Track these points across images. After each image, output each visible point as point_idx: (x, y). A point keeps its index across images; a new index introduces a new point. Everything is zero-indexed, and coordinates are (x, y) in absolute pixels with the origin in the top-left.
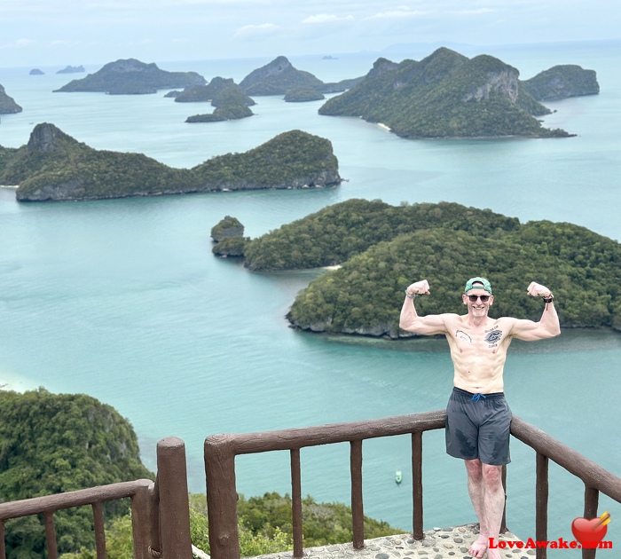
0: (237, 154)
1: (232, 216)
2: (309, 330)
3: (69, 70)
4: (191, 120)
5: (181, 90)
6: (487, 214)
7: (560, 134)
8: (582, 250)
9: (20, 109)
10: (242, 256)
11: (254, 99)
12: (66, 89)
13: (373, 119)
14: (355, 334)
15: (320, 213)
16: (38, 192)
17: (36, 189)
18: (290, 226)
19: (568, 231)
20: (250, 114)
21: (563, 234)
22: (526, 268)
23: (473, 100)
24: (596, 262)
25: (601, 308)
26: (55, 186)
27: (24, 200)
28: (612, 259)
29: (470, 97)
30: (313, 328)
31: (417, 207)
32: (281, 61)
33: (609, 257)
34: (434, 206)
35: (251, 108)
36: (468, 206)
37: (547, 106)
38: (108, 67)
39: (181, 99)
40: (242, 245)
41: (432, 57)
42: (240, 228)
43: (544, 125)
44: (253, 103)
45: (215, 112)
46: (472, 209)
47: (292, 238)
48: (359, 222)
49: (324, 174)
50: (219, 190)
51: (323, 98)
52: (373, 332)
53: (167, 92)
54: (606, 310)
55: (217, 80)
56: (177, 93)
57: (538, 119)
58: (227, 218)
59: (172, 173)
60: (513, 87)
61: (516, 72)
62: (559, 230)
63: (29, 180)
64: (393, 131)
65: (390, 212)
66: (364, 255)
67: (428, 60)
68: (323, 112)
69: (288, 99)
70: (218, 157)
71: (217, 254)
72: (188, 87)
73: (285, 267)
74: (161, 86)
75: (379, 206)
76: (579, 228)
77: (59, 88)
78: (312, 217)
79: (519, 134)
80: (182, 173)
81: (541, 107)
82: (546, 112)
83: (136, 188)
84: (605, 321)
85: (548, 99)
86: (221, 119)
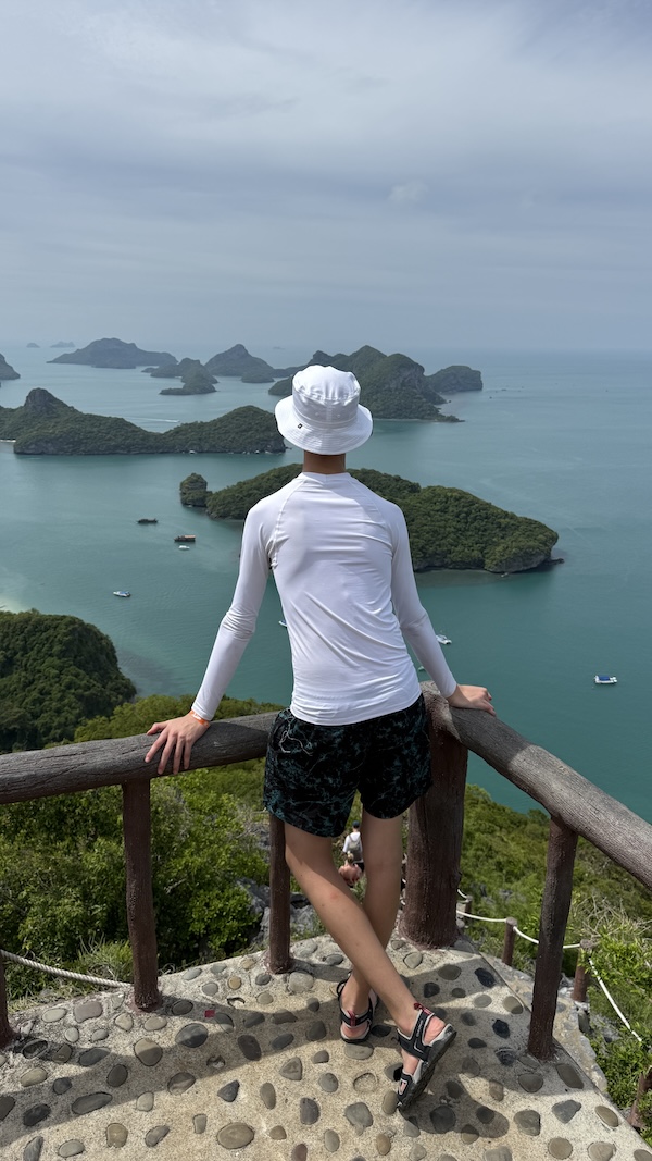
0: (202, 423)
1: (198, 474)
3: (60, 345)
4: (166, 393)
5: (156, 367)
6: (398, 479)
7: (453, 420)
8: (465, 510)
9: (18, 376)
10: (205, 506)
12: (56, 361)
15: (268, 474)
16: (33, 446)
17: (31, 444)
18: (244, 484)
19: (454, 494)
20: (215, 391)
21: (451, 497)
22: (424, 522)
23: (390, 390)
24: (475, 519)
25: (476, 554)
26: (47, 442)
27: (21, 452)
28: (487, 518)
29: (387, 386)
33: (484, 515)
35: (214, 386)
36: (382, 472)
37: (444, 397)
38: (95, 344)
39: (156, 374)
40: (205, 497)
41: (358, 352)
42: (205, 484)
44: (216, 382)
45: (184, 387)
46: (386, 476)
47: (245, 493)
49: (272, 443)
50: (187, 452)
51: (273, 381)
53: (144, 368)
55: (186, 361)
56: (154, 369)
57: (437, 407)
58: (193, 475)
59: (147, 436)
60: (419, 381)
61: (422, 369)
62: (449, 494)
63: (25, 436)
68: (271, 392)
69: (244, 381)
70: (186, 424)
71: (185, 503)
72: (162, 365)
76: (464, 493)
77: (52, 360)
78: (262, 477)
79: (422, 418)
80: (157, 437)
81: (440, 398)
82: (443, 402)
83: (117, 447)
84: (480, 565)
85: (445, 392)
86: (189, 394)
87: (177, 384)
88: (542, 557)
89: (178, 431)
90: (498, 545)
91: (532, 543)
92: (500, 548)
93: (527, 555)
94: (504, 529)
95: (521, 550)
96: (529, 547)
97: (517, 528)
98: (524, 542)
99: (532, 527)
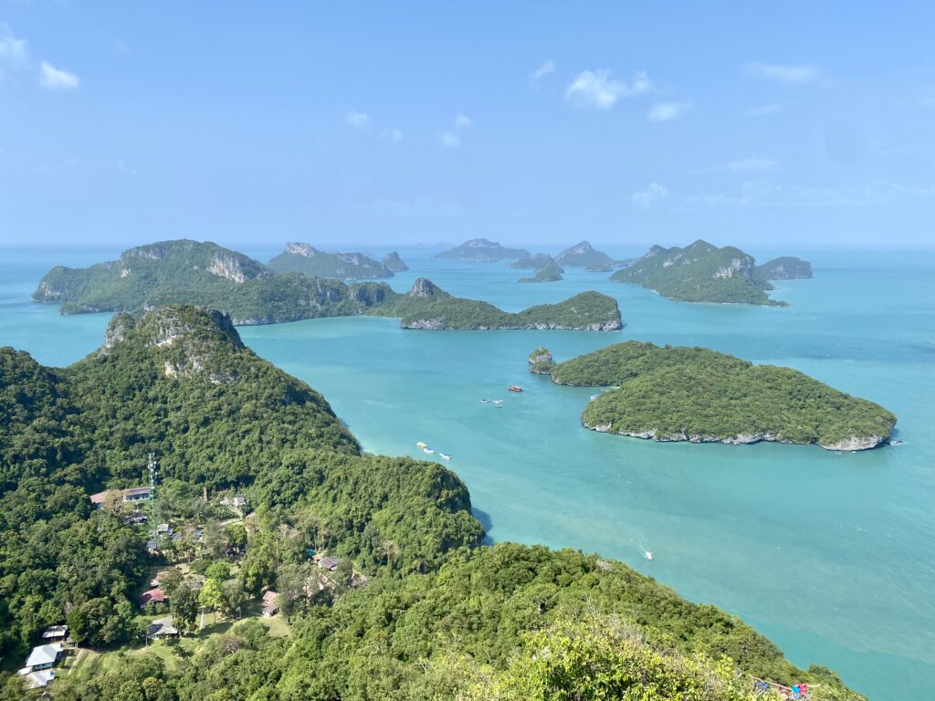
0: (550, 305)
5: (514, 260)
6: (729, 357)
8: (798, 388)
12: (436, 257)
13: (647, 286)
15: (607, 349)
18: (584, 357)
19: (786, 373)
21: (783, 375)
23: (721, 277)
25: (810, 431)
27: (405, 327)
30: (598, 429)
31: (678, 349)
32: (585, 244)
33: (818, 394)
34: (689, 349)
36: (715, 351)
37: (773, 284)
38: (467, 243)
39: (513, 266)
40: (551, 367)
41: (692, 245)
43: (770, 297)
44: (563, 272)
45: (536, 276)
46: (717, 353)
47: (585, 364)
48: (634, 357)
51: (612, 270)
52: (641, 435)
54: (815, 433)
55: (539, 256)
56: (513, 263)
57: (766, 292)
59: (505, 316)
60: (751, 270)
61: (753, 260)
62: (781, 373)
64: (661, 295)
65: (657, 351)
66: (638, 381)
67: (689, 247)
70: (537, 307)
71: (532, 373)
74: (501, 258)
75: (650, 346)
76: (797, 372)
79: (753, 303)
80: (512, 316)
81: (769, 285)
83: (479, 324)
84: (813, 441)
85: (775, 279)
86: (540, 281)
88: (880, 438)
89: (529, 312)
90: (833, 423)
91: (868, 423)
92: (835, 427)
93: (864, 434)
95: (857, 430)
96: (865, 428)
97: (852, 408)
98: (861, 422)
99: (868, 408)
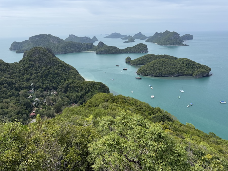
0: (131, 47)
1: (129, 57)
2: (140, 75)
3: (106, 35)
4: (125, 42)
7: (186, 45)
10: (130, 63)
11: (135, 39)
12: (105, 37)
13: (154, 42)
14: (148, 76)
15: (144, 56)
16: (99, 52)
18: (138, 58)
24: (191, 65)
25: (191, 73)
26: (102, 52)
28: (193, 65)
29: (171, 39)
30: (141, 74)
31: (160, 55)
32: (140, 33)
34: (163, 55)
38: (112, 34)
39: (123, 39)
41: (165, 32)
42: (130, 59)
43: (183, 44)
44: (135, 40)
47: (138, 60)
49: (145, 51)
50: (128, 53)
52: (151, 75)
53: (121, 38)
54: (192, 73)
55: (129, 36)
59: (120, 50)
60: (178, 37)
61: (179, 35)
63: (98, 50)
64: (157, 44)
65: (155, 56)
66: (150, 63)
68: (146, 41)
69: (140, 39)
70: (128, 47)
72: (125, 37)
73: (137, 65)
74: (120, 37)
75: (154, 55)
76: (188, 59)
79: (179, 45)
80: (122, 50)
81: (183, 41)
82: (184, 42)
83: (114, 52)
84: (191, 75)
85: (184, 40)
86: (129, 42)
87: (127, 40)
88: (207, 74)
89: (126, 49)
90: (196, 71)
91: (205, 70)
92: (197, 71)
93: (203, 73)
94: (198, 67)
95: (202, 72)
96: (204, 71)
97: (201, 67)
98: (203, 70)
99: (205, 67)
